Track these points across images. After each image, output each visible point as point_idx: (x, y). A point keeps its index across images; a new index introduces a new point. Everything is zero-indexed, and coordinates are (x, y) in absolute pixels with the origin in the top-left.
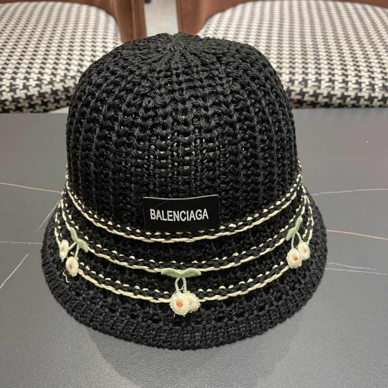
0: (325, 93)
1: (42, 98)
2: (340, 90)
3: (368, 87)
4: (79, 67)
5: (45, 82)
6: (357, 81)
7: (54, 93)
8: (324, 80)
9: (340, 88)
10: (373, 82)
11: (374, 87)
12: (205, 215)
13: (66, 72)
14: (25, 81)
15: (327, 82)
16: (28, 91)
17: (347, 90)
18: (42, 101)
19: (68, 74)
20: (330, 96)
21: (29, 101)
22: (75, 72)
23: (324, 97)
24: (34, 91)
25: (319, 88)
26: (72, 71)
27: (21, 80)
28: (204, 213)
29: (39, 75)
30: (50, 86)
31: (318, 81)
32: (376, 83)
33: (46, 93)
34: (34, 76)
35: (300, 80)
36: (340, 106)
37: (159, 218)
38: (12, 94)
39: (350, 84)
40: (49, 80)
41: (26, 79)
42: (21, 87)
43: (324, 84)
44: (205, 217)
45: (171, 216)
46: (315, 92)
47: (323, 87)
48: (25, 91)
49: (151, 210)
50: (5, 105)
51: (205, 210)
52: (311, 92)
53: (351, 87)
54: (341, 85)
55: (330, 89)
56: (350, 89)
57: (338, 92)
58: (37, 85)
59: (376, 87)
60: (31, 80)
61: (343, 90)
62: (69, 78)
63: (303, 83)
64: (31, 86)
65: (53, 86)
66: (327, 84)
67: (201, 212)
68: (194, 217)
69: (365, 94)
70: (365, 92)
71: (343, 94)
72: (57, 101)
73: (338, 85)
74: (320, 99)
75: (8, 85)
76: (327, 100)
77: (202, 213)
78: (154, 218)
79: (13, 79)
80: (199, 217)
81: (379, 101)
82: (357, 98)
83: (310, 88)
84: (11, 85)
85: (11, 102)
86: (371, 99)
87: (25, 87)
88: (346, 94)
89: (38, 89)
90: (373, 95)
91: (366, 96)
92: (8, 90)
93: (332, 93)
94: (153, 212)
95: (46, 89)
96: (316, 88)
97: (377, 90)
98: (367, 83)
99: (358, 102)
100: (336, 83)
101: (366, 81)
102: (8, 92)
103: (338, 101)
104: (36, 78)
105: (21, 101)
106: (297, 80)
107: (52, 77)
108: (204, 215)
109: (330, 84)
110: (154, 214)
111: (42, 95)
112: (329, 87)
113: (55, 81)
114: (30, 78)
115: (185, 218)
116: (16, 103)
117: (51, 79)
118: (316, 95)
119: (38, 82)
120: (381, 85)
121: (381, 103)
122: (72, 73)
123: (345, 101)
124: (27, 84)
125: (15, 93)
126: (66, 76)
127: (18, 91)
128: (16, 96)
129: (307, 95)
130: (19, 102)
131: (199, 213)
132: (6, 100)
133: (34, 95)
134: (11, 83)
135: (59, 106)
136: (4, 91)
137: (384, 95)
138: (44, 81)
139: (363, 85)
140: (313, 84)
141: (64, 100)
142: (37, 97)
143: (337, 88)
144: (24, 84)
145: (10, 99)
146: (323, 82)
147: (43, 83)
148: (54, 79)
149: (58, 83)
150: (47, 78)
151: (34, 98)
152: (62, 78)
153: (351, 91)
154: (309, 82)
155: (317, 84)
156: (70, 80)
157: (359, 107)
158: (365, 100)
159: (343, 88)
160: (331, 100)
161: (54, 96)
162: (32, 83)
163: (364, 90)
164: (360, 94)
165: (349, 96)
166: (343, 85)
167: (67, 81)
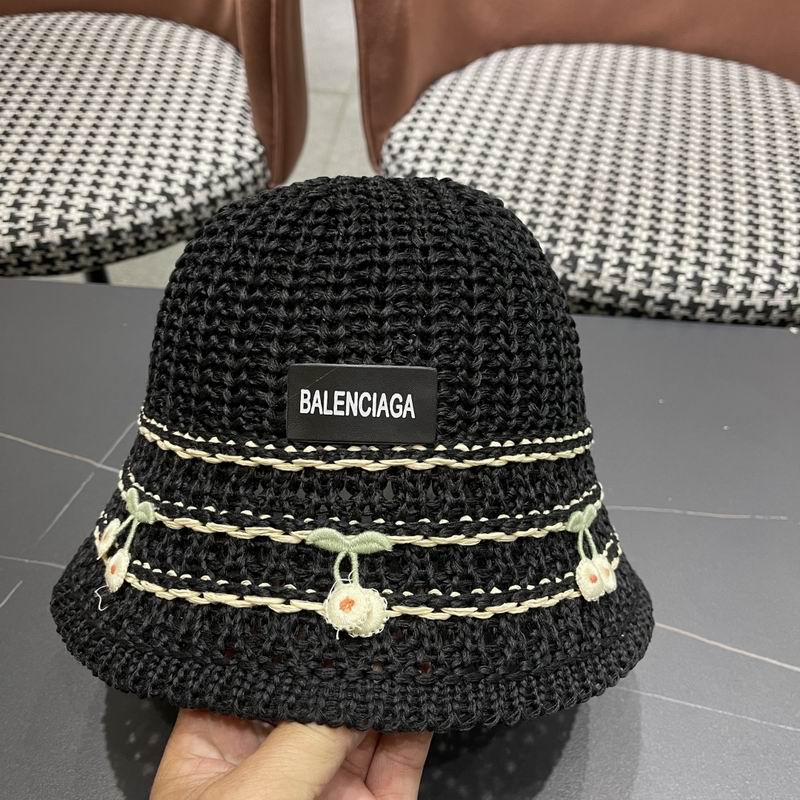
0: (608, 288)
1: (90, 244)
2: (635, 284)
3: (690, 284)
4: (164, 185)
5: (98, 215)
6: (671, 268)
7: (114, 234)
8: (608, 261)
9: (637, 280)
10: (701, 274)
11: (700, 283)
12: (409, 409)
13: (139, 194)
14: (62, 212)
15: (614, 266)
16: (67, 230)
17: (649, 285)
18: (91, 249)
19: (142, 198)
20: (616, 294)
21: (66, 248)
22: (156, 194)
23: (605, 295)
24: (76, 231)
25: (598, 275)
26: (149, 193)
27: (56, 208)
28: (407, 405)
29: (89, 200)
30: (107, 223)
31: (598, 261)
32: (708, 275)
33: (99, 235)
34: (79, 201)
35: (565, 256)
36: (635, 314)
37: (317, 409)
38: (37, 235)
39: (656, 273)
40: (105, 210)
41: (65, 207)
42: (53, 222)
43: (608, 270)
44: (409, 413)
45: (342, 403)
46: (589, 282)
47: (605, 274)
48: (61, 231)
49: (303, 392)
50: (23, 255)
51: (409, 396)
52: (582, 283)
53: (657, 280)
54: (638, 275)
55: (617, 281)
56: (656, 284)
57: (631, 287)
58: (84, 221)
59: (705, 284)
60: (73, 210)
61: (641, 286)
62: (143, 206)
63: (569, 263)
64: (71, 221)
65: (113, 222)
66: (613, 271)
67: (401, 401)
68: (386, 408)
69: (682, 296)
70: (683, 293)
71: (640, 292)
72: (118, 248)
73: (633, 274)
74: (597, 297)
75: (31, 218)
76: (610, 300)
77: (403, 404)
78: (306, 411)
79: (41, 205)
80: (397, 411)
81: (708, 311)
82: (667, 302)
83: (581, 275)
84: (37, 218)
85: (34, 250)
86: (693, 306)
87: (62, 224)
88: (646, 292)
89: (84, 227)
90: (697, 299)
91: (685, 300)
92: (29, 227)
93: (621, 288)
94: (306, 396)
95: (100, 227)
96: (591, 276)
97: (706, 290)
98: (690, 276)
99: (669, 309)
100: (631, 269)
101: (687, 269)
102: (30, 232)
103: (631, 305)
104: (82, 207)
105: (53, 248)
106: (559, 255)
107: (113, 203)
108: (407, 409)
109: (619, 271)
110: (307, 401)
111: (90, 239)
112: (616, 276)
113: (117, 213)
114: (71, 206)
115: (369, 409)
116: (43, 252)
117: (111, 208)
118: (590, 289)
119: (86, 215)
120: (715, 281)
121: (712, 315)
122: (150, 198)
123: (643, 305)
124: (66, 217)
125: (42, 235)
126: (138, 202)
127: (47, 231)
128: (44, 240)
129: (573, 287)
130: (48, 251)
131: (397, 400)
132: (26, 247)
133: (76, 239)
134: (36, 215)
135: (123, 256)
136: (22, 229)
137: (717, 301)
138: (96, 213)
139: (681, 279)
140: (588, 267)
141: (132, 247)
142: (82, 243)
143: (630, 279)
144: (60, 217)
145: (32, 244)
146: (606, 265)
147: (94, 217)
148: (116, 209)
149: (122, 216)
150: (102, 206)
151: (77, 243)
152: (130, 207)
153: (657, 289)
154: (581, 262)
155: (594, 268)
156: (145, 210)
157: (670, 318)
158: (682, 307)
159: (641, 281)
160: (617, 300)
161: (114, 240)
162: (75, 215)
163: (682, 288)
164: (672, 296)
165: (652, 298)
166: (644, 275)
167: (139, 213)
